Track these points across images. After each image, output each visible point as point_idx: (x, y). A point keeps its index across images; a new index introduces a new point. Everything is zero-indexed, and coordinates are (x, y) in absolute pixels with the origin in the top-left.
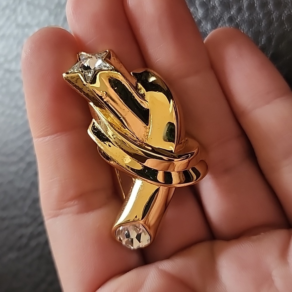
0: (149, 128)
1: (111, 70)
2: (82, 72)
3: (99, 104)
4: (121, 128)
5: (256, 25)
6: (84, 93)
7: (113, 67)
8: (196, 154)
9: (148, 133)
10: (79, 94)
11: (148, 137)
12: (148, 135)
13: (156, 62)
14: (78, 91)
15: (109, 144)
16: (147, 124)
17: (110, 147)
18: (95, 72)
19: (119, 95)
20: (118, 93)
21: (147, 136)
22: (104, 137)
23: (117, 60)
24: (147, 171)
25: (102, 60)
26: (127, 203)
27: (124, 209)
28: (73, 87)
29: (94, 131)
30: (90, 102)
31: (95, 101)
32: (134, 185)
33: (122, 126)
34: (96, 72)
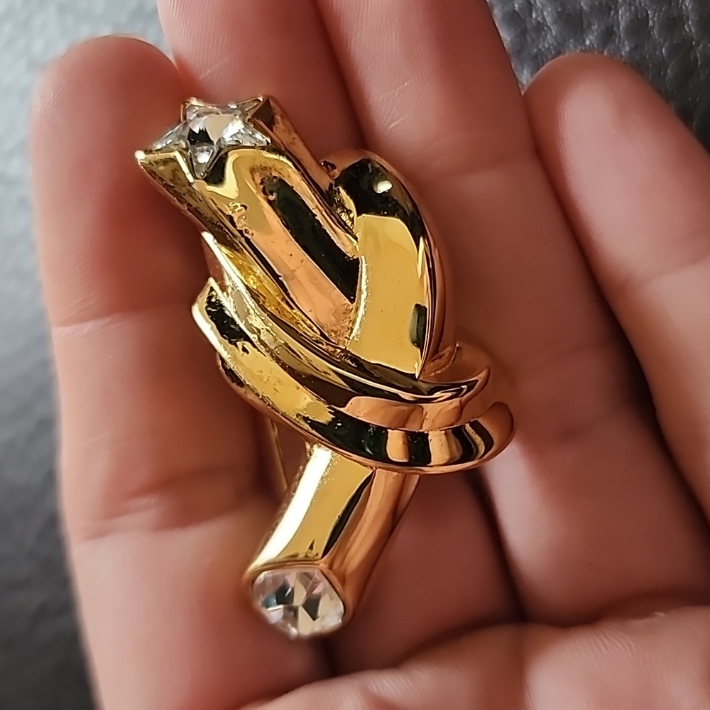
0: (357, 309)
1: (263, 148)
2: (187, 149)
3: (226, 237)
4: (279, 304)
5: (651, 75)
6: (190, 208)
7: (269, 141)
8: (483, 386)
9: (354, 322)
10: (177, 209)
11: (351, 333)
12: (352, 329)
13: (389, 129)
14: (174, 201)
15: (245, 346)
16: (352, 298)
17: (246, 354)
18: (219, 152)
19: (280, 217)
20: (278, 210)
21: (350, 331)
22: (232, 326)
23: (283, 124)
24: (339, 424)
25: (244, 121)
26: (286, 508)
27: (277, 525)
28: (161, 189)
29: (209, 309)
30: (205, 231)
31: (216, 229)
32: (307, 461)
33: (283, 299)
34: (222, 153)
